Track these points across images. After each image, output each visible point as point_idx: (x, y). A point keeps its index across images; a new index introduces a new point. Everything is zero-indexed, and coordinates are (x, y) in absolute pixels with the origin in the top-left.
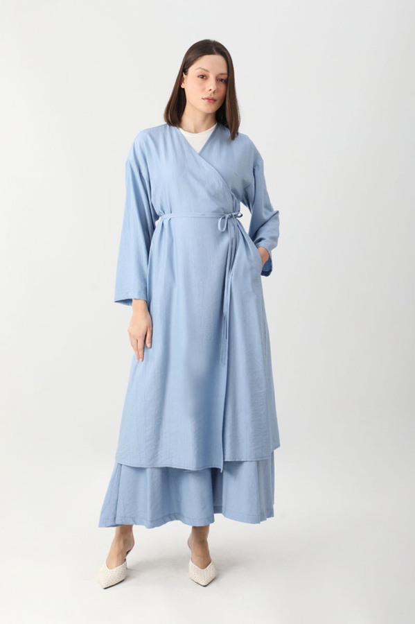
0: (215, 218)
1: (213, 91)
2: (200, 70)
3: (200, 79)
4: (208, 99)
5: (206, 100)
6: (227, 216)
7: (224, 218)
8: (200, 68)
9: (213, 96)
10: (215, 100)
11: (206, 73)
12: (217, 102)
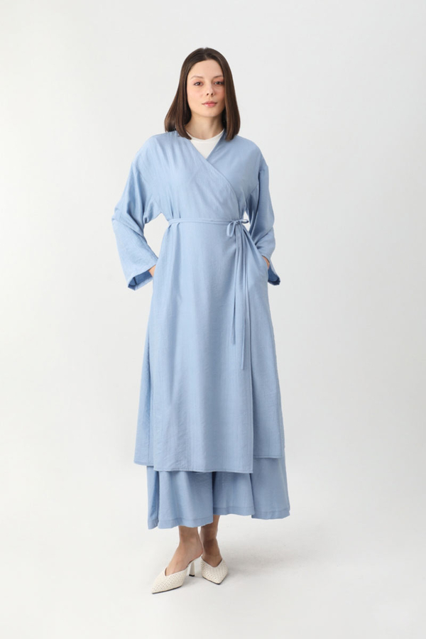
0: (223, 225)
1: (210, 94)
2: (194, 78)
3: (197, 87)
4: (207, 103)
5: (207, 105)
6: (235, 223)
7: (232, 224)
8: (194, 76)
9: (211, 99)
10: (216, 103)
11: (201, 80)
12: (217, 105)
